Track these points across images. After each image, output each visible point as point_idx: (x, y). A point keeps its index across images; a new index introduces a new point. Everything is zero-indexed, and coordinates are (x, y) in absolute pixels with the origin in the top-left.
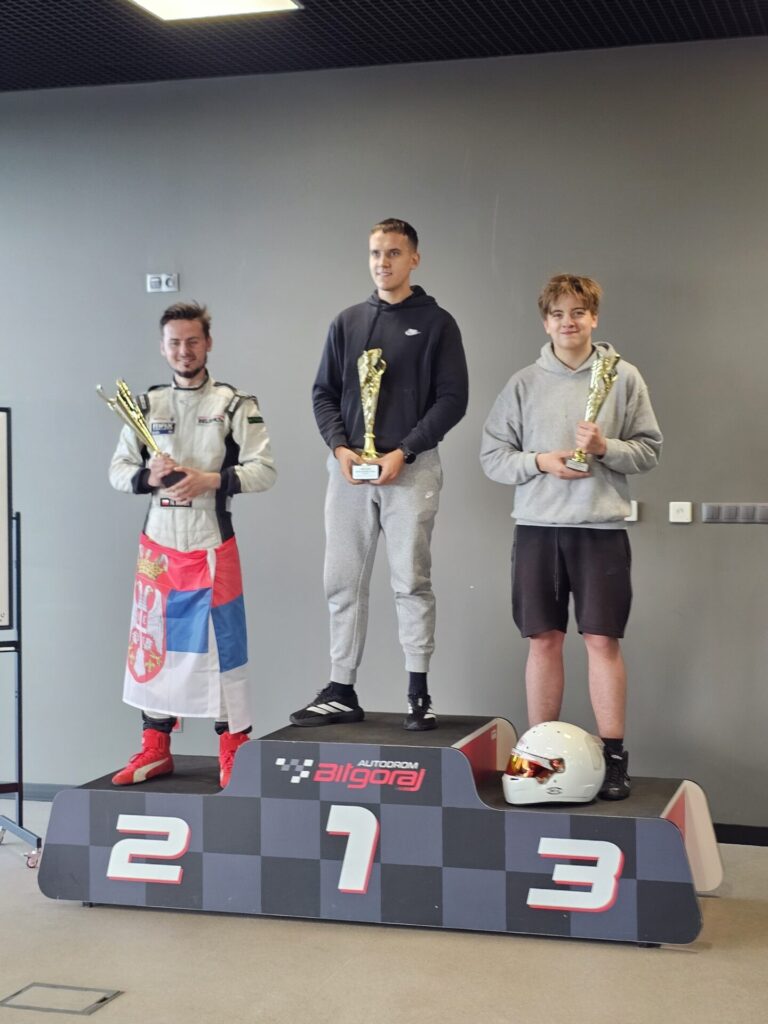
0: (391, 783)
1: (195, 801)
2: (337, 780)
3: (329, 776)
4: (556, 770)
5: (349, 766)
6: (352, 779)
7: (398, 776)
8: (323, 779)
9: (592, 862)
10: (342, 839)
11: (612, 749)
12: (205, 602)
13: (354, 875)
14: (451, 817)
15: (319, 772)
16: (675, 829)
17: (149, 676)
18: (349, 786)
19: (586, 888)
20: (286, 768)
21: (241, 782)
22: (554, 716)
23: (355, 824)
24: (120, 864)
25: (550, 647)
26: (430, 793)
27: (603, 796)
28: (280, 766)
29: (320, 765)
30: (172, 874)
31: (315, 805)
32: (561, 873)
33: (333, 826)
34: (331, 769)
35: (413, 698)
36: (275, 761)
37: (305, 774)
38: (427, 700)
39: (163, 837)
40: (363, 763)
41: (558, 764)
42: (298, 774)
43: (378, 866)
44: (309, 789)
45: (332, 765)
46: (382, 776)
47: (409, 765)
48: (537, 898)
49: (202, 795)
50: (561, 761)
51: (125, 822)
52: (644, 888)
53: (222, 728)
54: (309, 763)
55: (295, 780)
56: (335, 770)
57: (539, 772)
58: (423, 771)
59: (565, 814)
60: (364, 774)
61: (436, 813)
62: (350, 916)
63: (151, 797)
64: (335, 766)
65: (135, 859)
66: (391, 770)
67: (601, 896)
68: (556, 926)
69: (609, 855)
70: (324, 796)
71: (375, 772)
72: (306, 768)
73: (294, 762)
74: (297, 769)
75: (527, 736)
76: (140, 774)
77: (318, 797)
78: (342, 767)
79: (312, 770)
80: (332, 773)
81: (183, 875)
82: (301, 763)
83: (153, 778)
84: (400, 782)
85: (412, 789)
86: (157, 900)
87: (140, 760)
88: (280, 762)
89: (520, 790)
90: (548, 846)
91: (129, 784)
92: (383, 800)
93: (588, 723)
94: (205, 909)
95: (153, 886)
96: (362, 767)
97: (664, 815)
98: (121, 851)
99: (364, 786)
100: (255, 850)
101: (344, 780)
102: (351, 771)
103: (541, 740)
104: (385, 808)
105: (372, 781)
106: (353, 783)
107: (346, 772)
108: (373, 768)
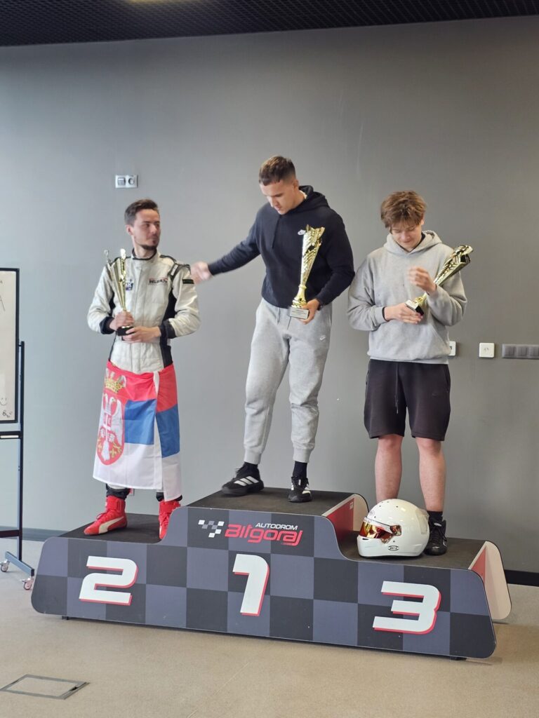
0: (278, 539)
1: (142, 548)
2: (241, 536)
3: (235, 533)
4: (394, 534)
5: (250, 527)
6: (251, 536)
7: (283, 535)
8: (229, 535)
9: (420, 599)
10: (244, 577)
11: (435, 519)
12: (152, 409)
13: (251, 603)
14: (318, 562)
15: (228, 530)
16: (478, 579)
17: (112, 460)
18: (250, 541)
19: (415, 617)
20: (205, 527)
21: (173, 535)
22: (394, 495)
23: (253, 567)
24: (88, 591)
25: (392, 446)
26: (306, 547)
27: (427, 552)
28: (202, 525)
29: (230, 526)
30: (124, 598)
31: (225, 553)
32: (397, 606)
33: (237, 569)
34: (237, 529)
35: (295, 479)
36: (198, 522)
37: (218, 532)
38: (305, 482)
39: (119, 572)
40: (259, 525)
41: (396, 530)
42: (214, 531)
43: (268, 598)
44: (221, 542)
45: (237, 526)
46: (273, 535)
47: (292, 527)
48: (380, 623)
49: (146, 544)
50: (398, 527)
51: (93, 561)
52: (456, 618)
53: (160, 497)
54: (221, 524)
55: (212, 535)
56: (239, 530)
57: (382, 535)
58: (301, 531)
59: (400, 565)
60: (260, 532)
61: (307, 563)
62: (248, 632)
63: (111, 544)
64: (240, 527)
65: (98, 587)
66: (279, 530)
67: (425, 623)
68: (393, 643)
69: (431, 594)
70: (231, 548)
71: (267, 531)
72: (219, 528)
73: (211, 523)
74: (213, 528)
75: (375, 509)
76: (103, 528)
77: (227, 548)
78: (244, 527)
79: (224, 529)
80: (238, 531)
81: (132, 600)
82: (216, 523)
83: (112, 530)
84: (284, 539)
85: (293, 544)
86: (113, 616)
87: (103, 518)
88: (201, 522)
89: (369, 546)
90: (388, 587)
91: (96, 534)
92: (272, 551)
93: (418, 501)
94: (146, 624)
95: (110, 606)
96: (258, 528)
97: (470, 568)
98: (89, 581)
99: (260, 540)
100: (183, 583)
101: (246, 537)
102: (251, 530)
103: (385, 512)
104: (274, 557)
105: (265, 538)
106: (252, 539)
107: (247, 531)
108: (266, 529)
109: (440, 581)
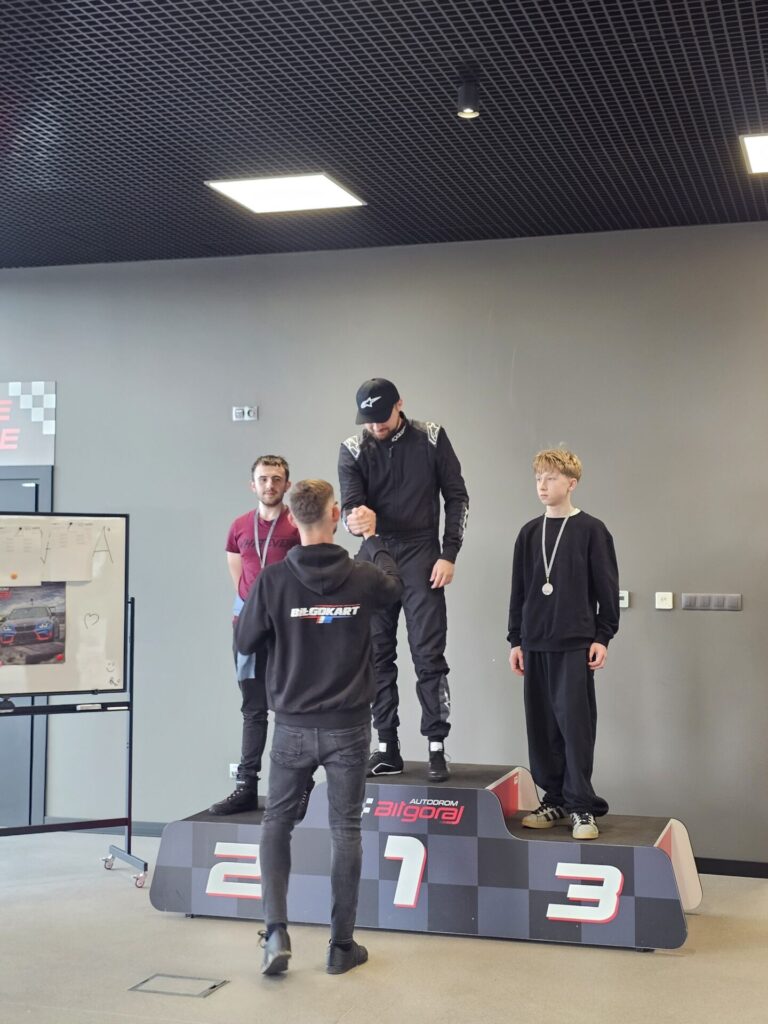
0: (436, 817)
2: (393, 815)
3: (386, 811)
5: (403, 803)
6: (405, 813)
7: (442, 812)
8: (381, 814)
9: (599, 883)
10: (398, 863)
13: (407, 892)
14: (485, 846)
15: (378, 808)
16: (665, 858)
18: (403, 820)
19: (595, 903)
23: (407, 851)
24: (216, 883)
26: (468, 826)
29: (380, 803)
31: (375, 835)
32: (575, 891)
33: (389, 853)
34: (388, 806)
37: (367, 810)
39: (253, 860)
40: (414, 801)
43: (425, 885)
44: (370, 822)
45: (389, 803)
46: (430, 812)
47: (451, 803)
48: (555, 911)
51: (221, 848)
52: (641, 903)
54: (370, 800)
56: (390, 807)
58: (462, 807)
60: (415, 810)
61: (470, 844)
63: (242, 828)
64: (392, 804)
65: (228, 879)
66: (437, 807)
67: (605, 911)
68: (570, 935)
69: (612, 876)
70: (383, 828)
71: (424, 808)
72: (368, 805)
77: (377, 830)
78: (396, 805)
79: (373, 807)
80: (389, 809)
84: (443, 817)
85: (453, 823)
86: (246, 912)
90: (564, 869)
92: (429, 831)
95: (242, 901)
96: (413, 804)
97: (656, 845)
98: (218, 871)
99: (415, 819)
101: (398, 815)
102: (404, 807)
104: (432, 838)
105: (421, 816)
106: (406, 818)
107: (401, 808)
108: (421, 806)
109: (623, 861)
